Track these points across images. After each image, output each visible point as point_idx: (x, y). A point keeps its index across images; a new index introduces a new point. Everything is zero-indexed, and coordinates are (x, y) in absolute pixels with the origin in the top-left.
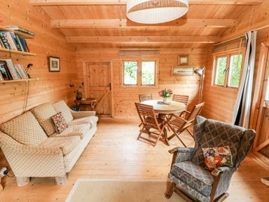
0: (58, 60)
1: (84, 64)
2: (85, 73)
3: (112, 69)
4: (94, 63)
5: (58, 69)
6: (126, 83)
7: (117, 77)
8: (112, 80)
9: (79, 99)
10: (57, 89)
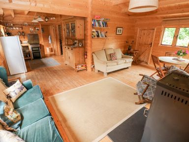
0: (122, 29)
1: (139, 30)
2: (138, 35)
3: (155, 33)
4: (145, 30)
5: (121, 33)
6: (163, 43)
7: (158, 39)
8: (153, 40)
9: (129, 49)
10: (118, 43)
